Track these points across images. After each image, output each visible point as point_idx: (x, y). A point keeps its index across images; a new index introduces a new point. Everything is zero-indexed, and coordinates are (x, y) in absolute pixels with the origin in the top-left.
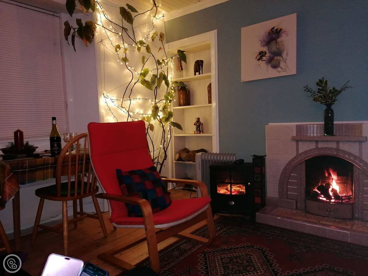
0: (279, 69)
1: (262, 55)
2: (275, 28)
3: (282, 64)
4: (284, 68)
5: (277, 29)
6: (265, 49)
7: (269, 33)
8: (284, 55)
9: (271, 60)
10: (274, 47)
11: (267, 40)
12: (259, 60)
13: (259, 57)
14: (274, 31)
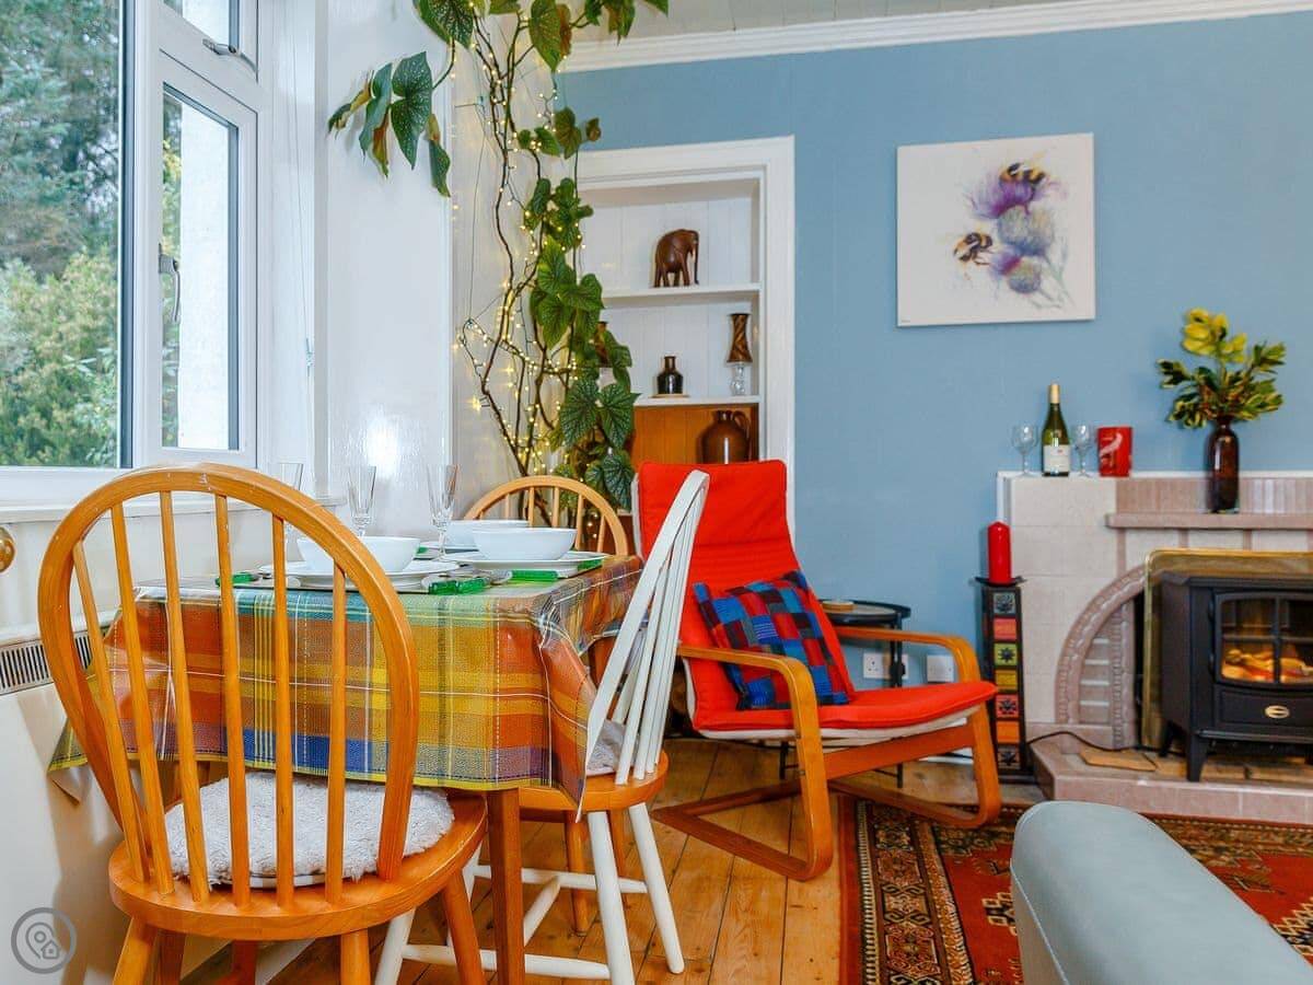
0: (1037, 297)
1: (975, 245)
2: (1022, 169)
3: (1047, 283)
5: (1028, 173)
6: (987, 227)
7: (1002, 180)
8: (1054, 255)
9: (1008, 266)
10: (1018, 225)
11: (994, 199)
12: (965, 258)
13: (965, 250)
14: (1020, 177)
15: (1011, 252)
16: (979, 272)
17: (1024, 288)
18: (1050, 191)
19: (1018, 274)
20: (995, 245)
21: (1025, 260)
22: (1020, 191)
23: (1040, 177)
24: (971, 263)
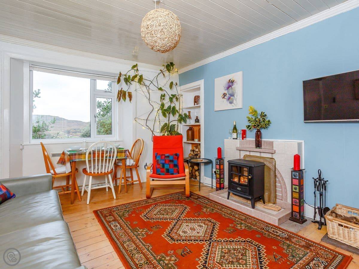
0: (233, 104)
1: (225, 95)
2: (231, 80)
3: (234, 102)
4: (235, 103)
5: (232, 81)
6: (226, 92)
7: (228, 82)
8: (235, 96)
9: (229, 98)
10: (230, 91)
11: (227, 86)
12: (223, 98)
13: (223, 97)
14: (231, 82)
15: (229, 96)
16: (225, 100)
17: (231, 103)
18: (235, 84)
19: (230, 100)
20: (227, 95)
21: (231, 97)
22: (231, 84)
23: (234, 81)
24: (224, 98)
